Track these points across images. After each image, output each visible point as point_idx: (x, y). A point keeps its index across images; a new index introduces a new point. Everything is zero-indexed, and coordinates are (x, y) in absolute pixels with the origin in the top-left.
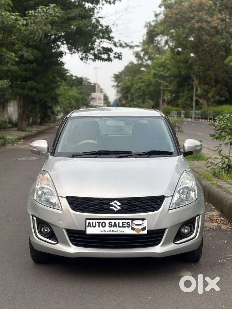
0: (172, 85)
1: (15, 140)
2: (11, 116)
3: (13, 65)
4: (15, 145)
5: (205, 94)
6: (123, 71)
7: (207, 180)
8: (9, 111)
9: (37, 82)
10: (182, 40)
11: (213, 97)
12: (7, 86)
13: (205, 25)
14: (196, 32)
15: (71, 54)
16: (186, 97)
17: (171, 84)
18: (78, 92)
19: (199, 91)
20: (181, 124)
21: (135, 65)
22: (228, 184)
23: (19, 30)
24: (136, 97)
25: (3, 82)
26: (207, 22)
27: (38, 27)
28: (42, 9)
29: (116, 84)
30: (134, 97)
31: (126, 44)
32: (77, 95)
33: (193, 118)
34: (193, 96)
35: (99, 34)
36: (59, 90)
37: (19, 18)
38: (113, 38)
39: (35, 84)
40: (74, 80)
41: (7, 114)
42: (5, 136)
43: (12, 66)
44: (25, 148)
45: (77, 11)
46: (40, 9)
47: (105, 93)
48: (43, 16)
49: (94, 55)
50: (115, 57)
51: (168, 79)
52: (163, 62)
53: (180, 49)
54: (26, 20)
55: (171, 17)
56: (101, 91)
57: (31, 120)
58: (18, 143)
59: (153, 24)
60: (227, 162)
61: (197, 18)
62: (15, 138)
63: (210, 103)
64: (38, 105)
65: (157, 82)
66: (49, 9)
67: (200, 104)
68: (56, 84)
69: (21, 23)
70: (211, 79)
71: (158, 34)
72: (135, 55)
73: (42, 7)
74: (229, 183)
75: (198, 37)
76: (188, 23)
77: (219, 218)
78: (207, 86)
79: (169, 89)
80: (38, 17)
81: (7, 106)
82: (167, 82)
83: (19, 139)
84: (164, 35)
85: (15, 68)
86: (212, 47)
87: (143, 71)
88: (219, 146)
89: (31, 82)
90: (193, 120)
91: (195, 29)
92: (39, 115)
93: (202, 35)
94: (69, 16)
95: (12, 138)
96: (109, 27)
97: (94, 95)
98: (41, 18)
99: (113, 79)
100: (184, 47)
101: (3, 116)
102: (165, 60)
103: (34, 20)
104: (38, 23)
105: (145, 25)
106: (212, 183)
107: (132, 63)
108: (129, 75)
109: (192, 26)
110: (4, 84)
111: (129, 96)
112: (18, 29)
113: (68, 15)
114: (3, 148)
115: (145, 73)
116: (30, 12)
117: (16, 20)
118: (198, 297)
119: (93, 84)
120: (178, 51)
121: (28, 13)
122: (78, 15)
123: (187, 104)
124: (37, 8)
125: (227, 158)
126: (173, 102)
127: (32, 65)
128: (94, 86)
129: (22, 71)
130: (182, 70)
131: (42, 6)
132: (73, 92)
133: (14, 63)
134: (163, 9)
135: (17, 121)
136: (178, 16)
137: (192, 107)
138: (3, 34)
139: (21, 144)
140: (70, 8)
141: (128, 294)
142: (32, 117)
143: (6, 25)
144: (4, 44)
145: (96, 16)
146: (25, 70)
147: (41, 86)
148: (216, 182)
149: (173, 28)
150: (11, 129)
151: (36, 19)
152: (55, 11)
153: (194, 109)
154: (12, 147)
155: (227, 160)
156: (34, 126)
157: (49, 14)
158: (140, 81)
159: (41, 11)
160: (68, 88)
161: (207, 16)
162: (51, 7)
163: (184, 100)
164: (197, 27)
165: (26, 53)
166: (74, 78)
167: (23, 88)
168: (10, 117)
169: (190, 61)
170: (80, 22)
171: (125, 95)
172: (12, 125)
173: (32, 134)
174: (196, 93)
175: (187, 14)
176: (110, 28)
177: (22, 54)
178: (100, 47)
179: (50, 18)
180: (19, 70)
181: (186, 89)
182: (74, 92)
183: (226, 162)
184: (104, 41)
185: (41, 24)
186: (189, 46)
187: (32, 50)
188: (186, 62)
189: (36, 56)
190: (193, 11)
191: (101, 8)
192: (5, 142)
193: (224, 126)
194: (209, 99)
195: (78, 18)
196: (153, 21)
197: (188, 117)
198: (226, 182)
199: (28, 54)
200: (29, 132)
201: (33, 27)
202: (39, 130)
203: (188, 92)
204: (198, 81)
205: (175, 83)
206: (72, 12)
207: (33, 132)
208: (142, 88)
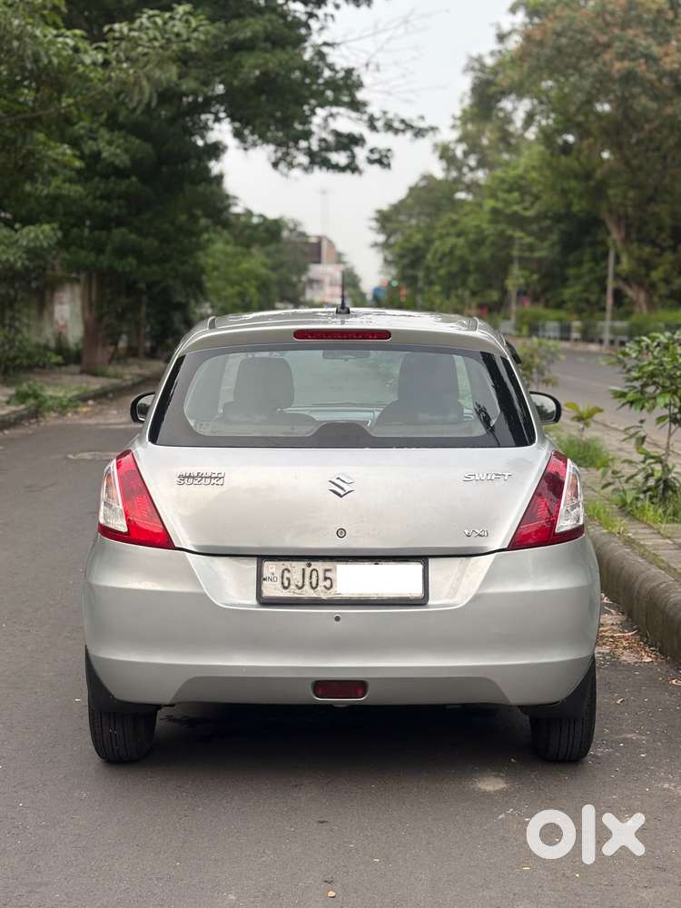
0: (546, 244)
1: (70, 400)
2: (64, 331)
3: (70, 181)
4: (69, 415)
5: (642, 271)
6: (402, 202)
7: (601, 525)
8: (57, 315)
9: (139, 231)
10: (572, 109)
11: (667, 281)
12: (52, 243)
13: (641, 67)
14: (616, 87)
15: (245, 149)
16: (587, 279)
17: (543, 239)
18: (269, 261)
19: (626, 265)
20: (551, 362)
21: (440, 182)
22: (658, 536)
23: (84, 78)
24: (440, 277)
25: (39, 232)
26: (649, 57)
27: (141, 73)
28: (152, 19)
29: (381, 238)
30: (433, 277)
31: (403, 121)
32: (263, 271)
33: (606, 342)
34: (605, 277)
35: (323, 92)
36: (207, 255)
37: (83, 45)
38: (364, 104)
39: (133, 237)
40: (258, 226)
41: (52, 326)
42: (41, 388)
43: (67, 185)
44: (98, 424)
45: (261, 22)
46: (144, 19)
47: (349, 266)
48: (155, 39)
49: (309, 153)
50: (371, 162)
51: (535, 227)
52: (521, 177)
53: (570, 138)
54: (106, 50)
55: (541, 44)
56: (339, 258)
57: (122, 344)
58: (79, 409)
59: (490, 61)
60: (658, 471)
61: (619, 47)
62: (69, 395)
63: (656, 299)
64: (145, 299)
65: (501, 234)
66: (172, 18)
67: (627, 300)
68: (194, 240)
69: (88, 60)
70: (660, 229)
71: (504, 93)
72: (437, 154)
73: (151, 12)
74: (659, 533)
75: (623, 103)
76: (591, 60)
77: (621, 632)
78: (647, 250)
79: (537, 254)
80: (140, 42)
81: (52, 302)
82: (530, 234)
83: (84, 399)
84: (520, 96)
85: (76, 190)
86: (665, 132)
87: (463, 202)
88: (639, 425)
89: (124, 230)
90: (605, 348)
91: (611, 79)
92: (148, 329)
93: (633, 97)
94: (236, 39)
95: (61, 394)
96: (355, 73)
97: (315, 271)
98: (148, 44)
99: (374, 224)
100: (583, 132)
101: (41, 330)
102: (526, 171)
103: (126, 50)
104: (137, 60)
105: (468, 65)
106: (610, 533)
107: (428, 178)
108: (420, 214)
109: (605, 70)
110: (41, 237)
111: (421, 274)
112: (80, 76)
113: (234, 36)
114: (30, 423)
115: (467, 208)
116: (117, 26)
117: (76, 50)
118: (511, 848)
119: (313, 240)
120: (566, 142)
121: (111, 30)
122: (262, 36)
123: (587, 301)
124: (137, 14)
125: (659, 460)
126: (549, 295)
127: (127, 182)
128: (318, 246)
129: (95, 198)
130: (576, 201)
131: (152, 9)
132: (253, 261)
133: (73, 174)
134: (520, 17)
135: (80, 346)
136: (564, 41)
137: (604, 309)
138: (37, 90)
139: (86, 413)
140: (239, 16)
141: (316, 837)
142: (128, 333)
143: (46, 66)
144: (39, 119)
145: (316, 39)
146: (106, 197)
147: (151, 243)
148: (622, 529)
149: (550, 77)
150: (64, 368)
151: (134, 48)
152: (189, 27)
153: (608, 315)
154: (60, 421)
155: (658, 467)
156: (130, 360)
157: (172, 33)
158: (453, 230)
159: (149, 25)
160: (239, 249)
161: (650, 41)
162: (178, 13)
163: (578, 288)
164: (618, 71)
165: (107, 148)
166: (255, 220)
167: (99, 249)
168: (60, 333)
169: (599, 174)
170: (268, 56)
171: (410, 272)
172: (64, 358)
173: (124, 384)
174: (614, 269)
175: (588, 34)
176: (359, 76)
177: (95, 148)
178: (328, 130)
179: (175, 47)
180: (87, 196)
181: (587, 257)
182: (256, 261)
183: (656, 474)
184: (338, 114)
185: (148, 62)
186: (594, 127)
187: (125, 137)
188: (588, 176)
189: (139, 156)
190: (608, 25)
191: (332, 16)
192: (40, 405)
193: (651, 368)
194: (653, 286)
195: (263, 45)
196: (492, 53)
197: (592, 341)
198: (651, 531)
199: (112, 149)
200: (116, 377)
201: (124, 71)
202: (147, 372)
203: (591, 264)
204: (623, 234)
205: (554, 237)
206: (247, 26)
207: (128, 377)
208: (458, 253)
